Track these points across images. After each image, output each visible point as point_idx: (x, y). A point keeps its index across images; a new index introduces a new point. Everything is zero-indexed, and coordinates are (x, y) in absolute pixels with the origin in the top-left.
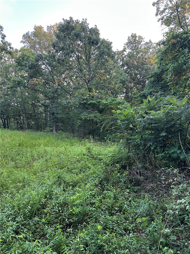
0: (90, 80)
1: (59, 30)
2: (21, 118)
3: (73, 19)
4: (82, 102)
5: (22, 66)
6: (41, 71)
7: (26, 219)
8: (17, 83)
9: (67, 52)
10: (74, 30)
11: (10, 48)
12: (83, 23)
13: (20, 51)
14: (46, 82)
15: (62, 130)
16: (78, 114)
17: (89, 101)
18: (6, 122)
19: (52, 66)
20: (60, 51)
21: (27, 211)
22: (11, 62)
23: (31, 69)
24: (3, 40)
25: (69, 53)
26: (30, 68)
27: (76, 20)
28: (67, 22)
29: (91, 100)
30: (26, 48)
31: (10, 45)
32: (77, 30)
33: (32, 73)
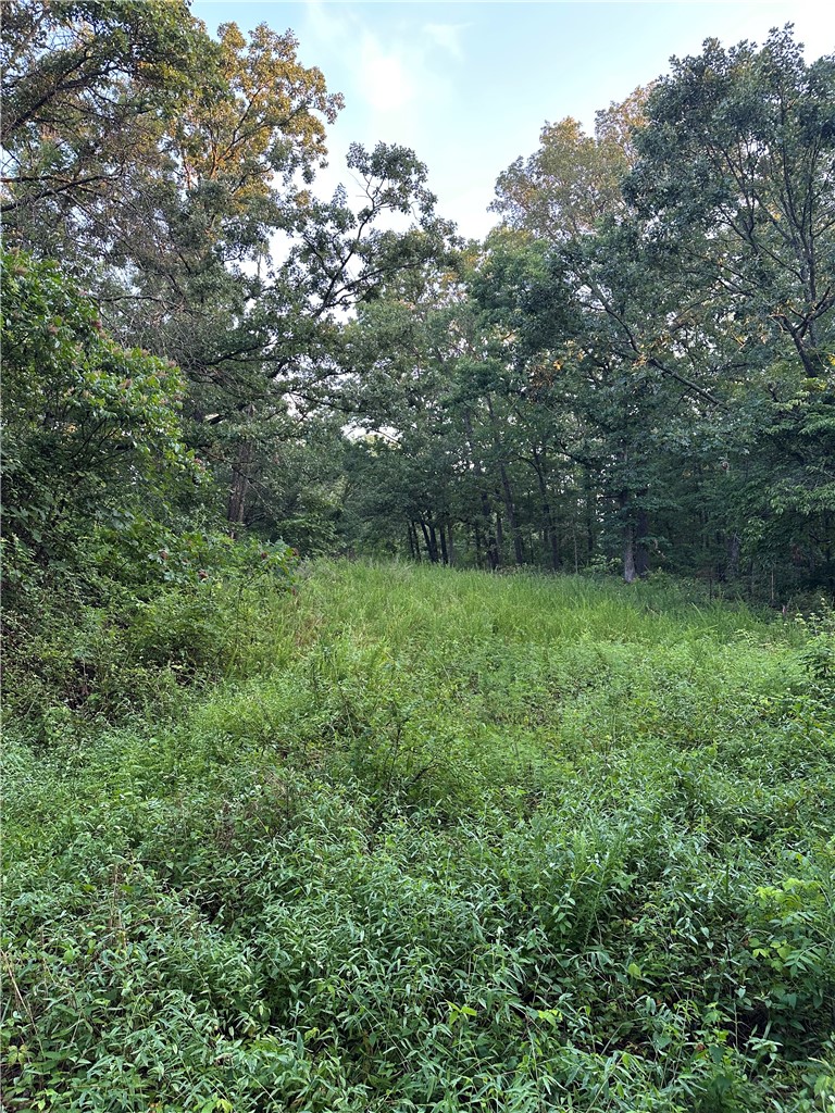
0: (812, 319)
1: (655, 115)
2: (490, 521)
3: (721, 46)
4: (770, 431)
5: (497, 306)
6: (576, 315)
7: (558, 946)
8: (479, 381)
9: (691, 205)
10: (725, 95)
11: (453, 241)
12: (770, 52)
13: (486, 248)
14: (595, 360)
15: (666, 567)
16: (751, 487)
17: (808, 420)
18: (438, 539)
19: (619, 284)
20: (661, 207)
21: (558, 912)
22: (455, 299)
23: (533, 311)
24: (426, 216)
25: (701, 209)
26: (530, 310)
27: (735, 43)
28: (693, 69)
29: (821, 413)
30: (508, 229)
31: (451, 231)
32: (742, 89)
33: (537, 328)
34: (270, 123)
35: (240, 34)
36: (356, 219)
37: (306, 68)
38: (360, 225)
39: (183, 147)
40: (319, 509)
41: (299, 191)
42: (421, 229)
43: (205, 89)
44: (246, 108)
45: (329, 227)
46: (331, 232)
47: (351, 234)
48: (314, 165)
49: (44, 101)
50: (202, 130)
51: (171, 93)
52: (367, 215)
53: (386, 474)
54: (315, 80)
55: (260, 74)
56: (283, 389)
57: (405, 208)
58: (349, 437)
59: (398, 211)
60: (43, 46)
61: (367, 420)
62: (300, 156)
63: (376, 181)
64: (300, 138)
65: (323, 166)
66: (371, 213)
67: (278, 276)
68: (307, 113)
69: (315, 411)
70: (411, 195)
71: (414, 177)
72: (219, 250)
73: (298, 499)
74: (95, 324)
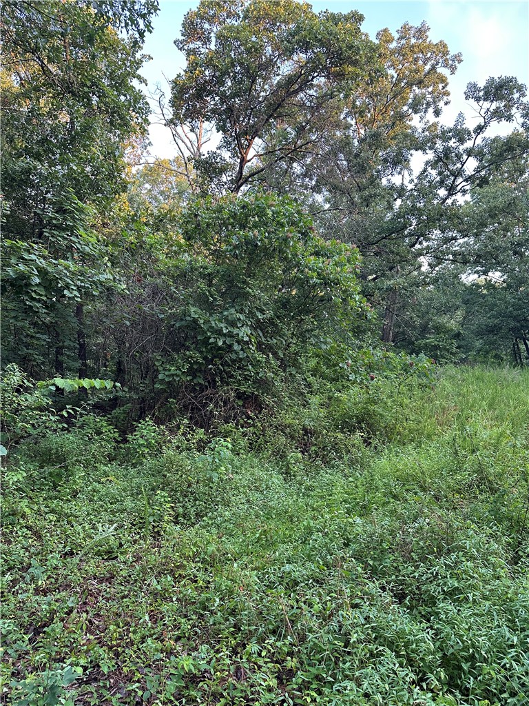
34: (410, 85)
35: (390, 34)
36: (472, 133)
37: (434, 43)
38: (474, 137)
39: (356, 113)
40: (444, 332)
41: (431, 124)
42: (521, 130)
43: (370, 74)
44: (394, 79)
45: (452, 143)
46: (453, 145)
47: (469, 144)
48: (441, 104)
49: (279, 105)
50: (367, 100)
51: (350, 82)
52: (480, 129)
53: (496, 305)
54: (442, 49)
55: (404, 55)
56: (419, 254)
57: (509, 118)
58: (465, 282)
59: (504, 122)
60: (278, 75)
61: (479, 268)
62: (431, 101)
63: (486, 105)
64: (430, 89)
65: (446, 103)
66: (483, 127)
67: (416, 181)
68: (436, 72)
69: (440, 266)
70: (514, 108)
71: (516, 96)
72: (378, 171)
73: (429, 326)
74: (311, 228)
